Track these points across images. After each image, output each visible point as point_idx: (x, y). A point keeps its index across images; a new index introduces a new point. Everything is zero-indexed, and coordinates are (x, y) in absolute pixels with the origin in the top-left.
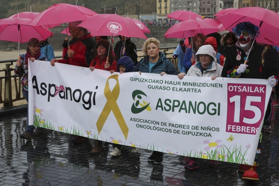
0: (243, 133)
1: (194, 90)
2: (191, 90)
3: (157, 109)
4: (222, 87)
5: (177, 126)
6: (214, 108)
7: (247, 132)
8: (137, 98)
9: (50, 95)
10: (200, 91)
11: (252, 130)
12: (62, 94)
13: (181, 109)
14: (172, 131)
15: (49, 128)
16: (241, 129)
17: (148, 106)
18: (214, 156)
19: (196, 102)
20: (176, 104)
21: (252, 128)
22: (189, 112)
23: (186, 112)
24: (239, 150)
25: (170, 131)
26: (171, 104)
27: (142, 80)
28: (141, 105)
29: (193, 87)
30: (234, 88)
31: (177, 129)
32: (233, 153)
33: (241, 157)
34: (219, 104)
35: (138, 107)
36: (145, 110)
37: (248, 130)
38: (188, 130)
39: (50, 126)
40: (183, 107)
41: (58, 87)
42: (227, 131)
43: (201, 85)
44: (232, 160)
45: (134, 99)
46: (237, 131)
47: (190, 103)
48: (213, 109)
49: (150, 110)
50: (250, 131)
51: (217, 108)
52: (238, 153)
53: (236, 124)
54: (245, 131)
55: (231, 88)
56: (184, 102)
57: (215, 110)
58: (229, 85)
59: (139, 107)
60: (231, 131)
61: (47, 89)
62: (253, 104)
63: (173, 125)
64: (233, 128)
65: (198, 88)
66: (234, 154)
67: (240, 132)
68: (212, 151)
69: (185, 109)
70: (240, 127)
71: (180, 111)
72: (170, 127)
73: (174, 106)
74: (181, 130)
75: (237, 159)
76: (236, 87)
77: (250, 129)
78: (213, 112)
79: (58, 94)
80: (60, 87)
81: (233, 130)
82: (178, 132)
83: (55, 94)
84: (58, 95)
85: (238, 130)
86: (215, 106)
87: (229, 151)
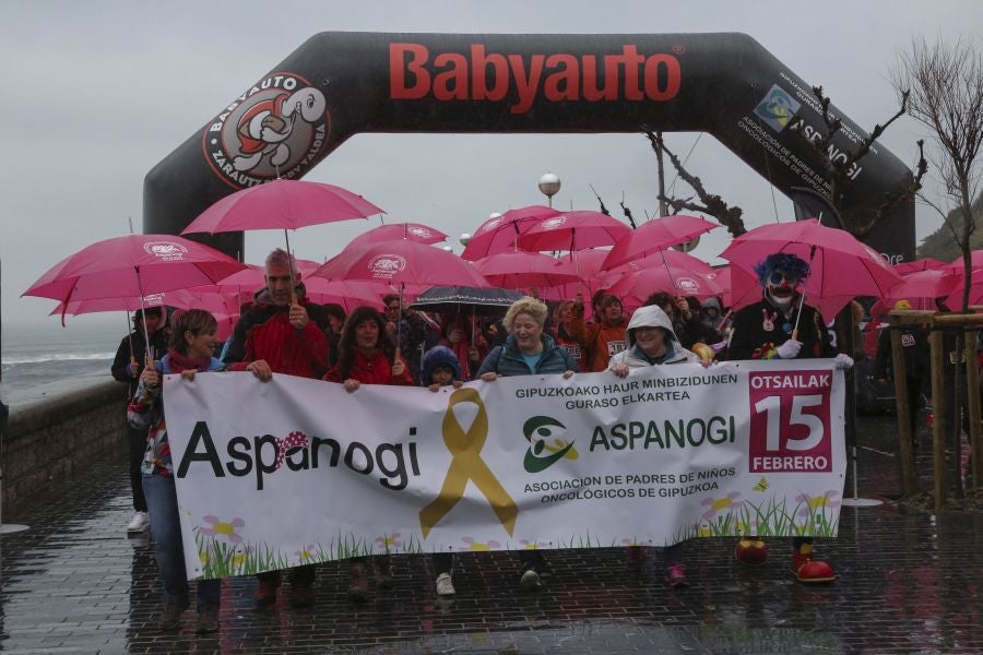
0: (789, 470)
1: (671, 396)
2: (665, 397)
3: (592, 449)
4: (735, 381)
5: (646, 479)
6: (721, 427)
7: (796, 467)
8: (536, 436)
9: (261, 468)
10: (686, 395)
11: (806, 463)
12: (297, 458)
13: (649, 440)
14: (637, 493)
15: (267, 568)
16: (782, 462)
17: (571, 450)
18: (725, 528)
19: (681, 422)
20: (637, 430)
21: (806, 458)
22: (668, 446)
23: (662, 446)
24: (781, 508)
25: (631, 493)
26: (627, 433)
27: (548, 391)
28: (551, 449)
29: (667, 389)
30: (764, 380)
31: (646, 486)
32: (768, 516)
33: (788, 523)
34: (732, 418)
35: (541, 456)
36: (562, 459)
37: (796, 463)
38: (672, 486)
39: (268, 560)
40: (653, 435)
41: (281, 442)
42: (752, 470)
43: (687, 382)
44: (768, 530)
45: (529, 439)
46: (775, 468)
47: (668, 425)
48: (719, 432)
49: (575, 456)
50: (803, 465)
51: (727, 427)
52: (779, 515)
53: (772, 454)
54: (791, 467)
55: (757, 382)
56: (652, 424)
57: (724, 432)
58: (752, 375)
59: (544, 454)
60: (760, 469)
61: (252, 453)
62: (806, 410)
63: (637, 479)
64: (765, 463)
65: (681, 390)
66: (772, 518)
67: (782, 470)
68: (720, 518)
69: (658, 439)
70: (780, 460)
71: (646, 446)
72: (631, 485)
73: (633, 436)
74: (656, 486)
75: (777, 527)
76: (768, 378)
77: (803, 460)
78: (720, 436)
79: (284, 460)
80: (287, 439)
81: (765, 468)
82: (650, 493)
83: (276, 462)
84: (284, 464)
85: (777, 465)
86: (724, 423)
87: (759, 513)
